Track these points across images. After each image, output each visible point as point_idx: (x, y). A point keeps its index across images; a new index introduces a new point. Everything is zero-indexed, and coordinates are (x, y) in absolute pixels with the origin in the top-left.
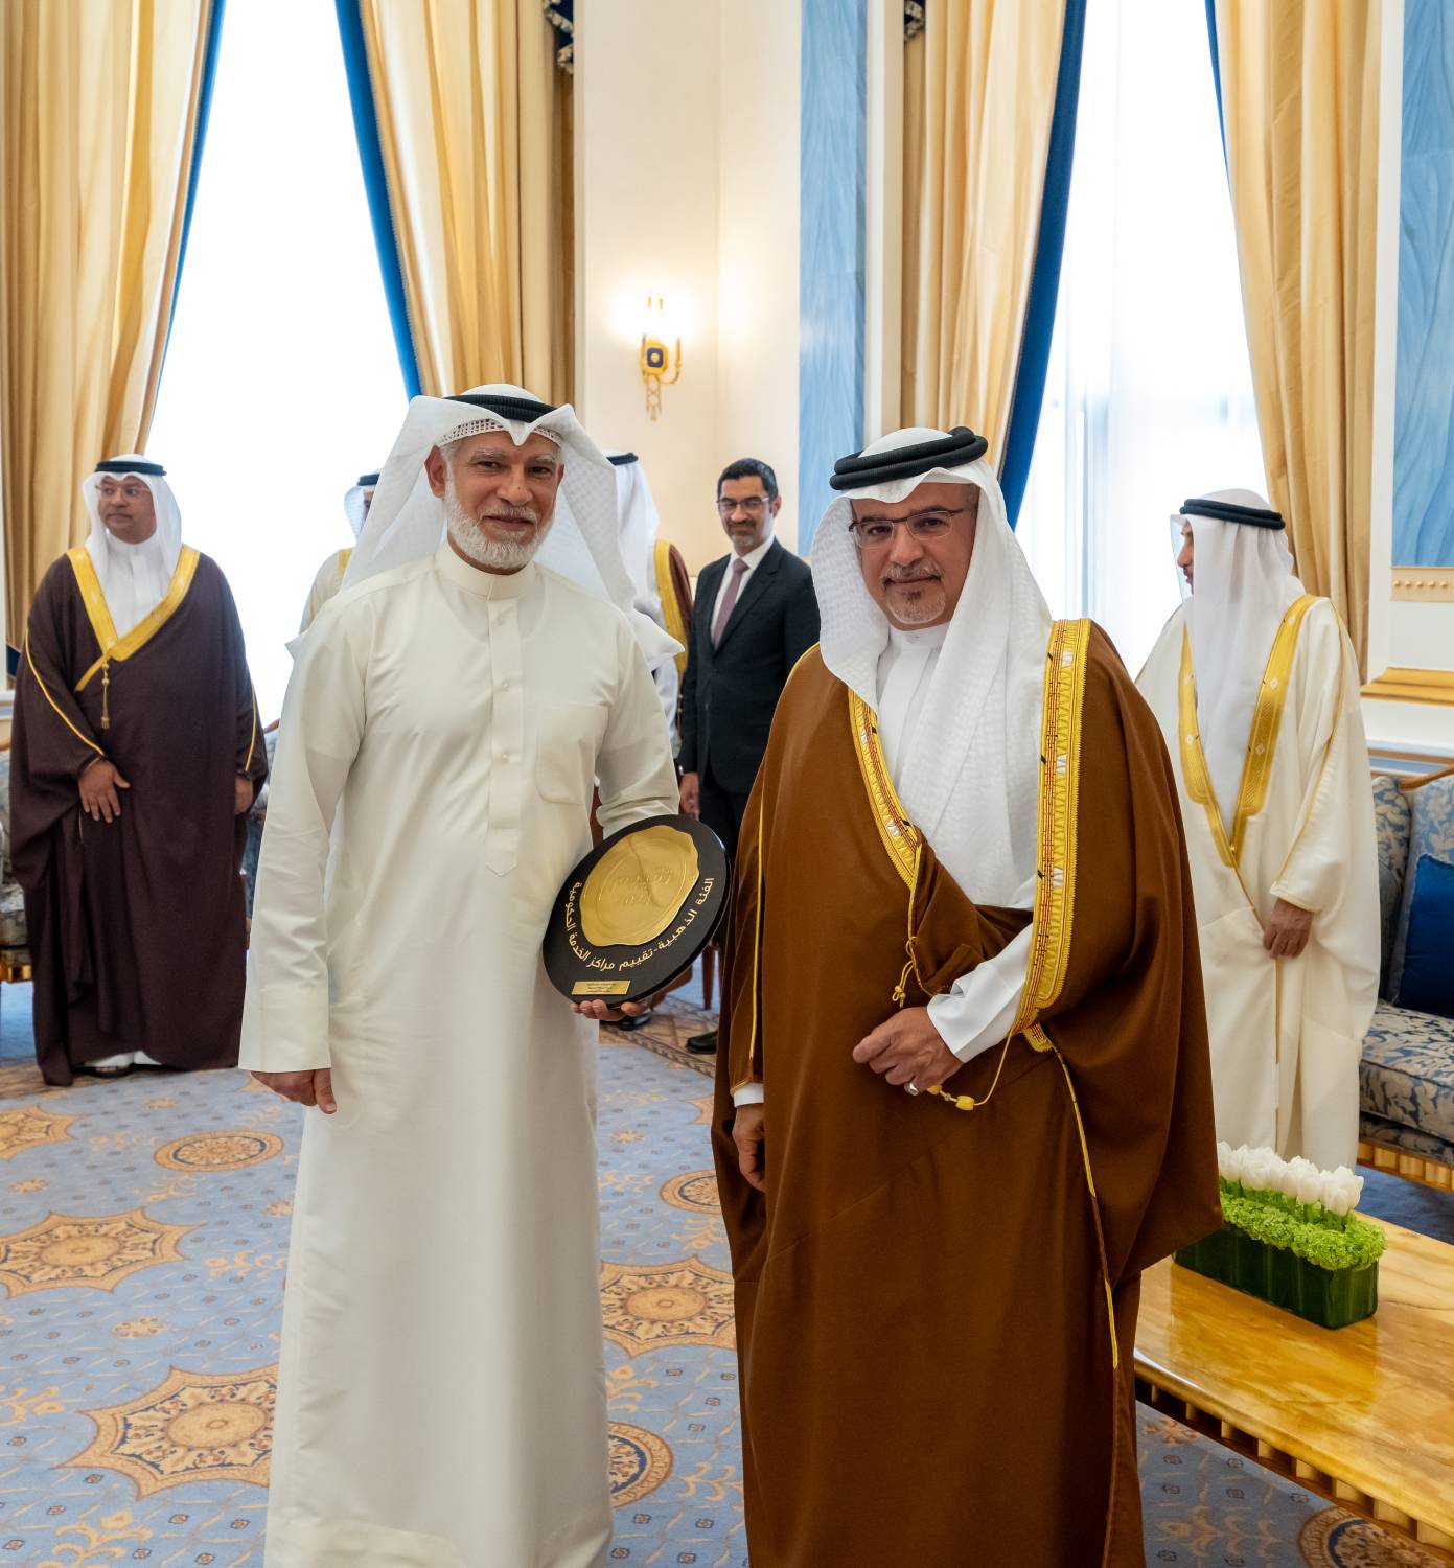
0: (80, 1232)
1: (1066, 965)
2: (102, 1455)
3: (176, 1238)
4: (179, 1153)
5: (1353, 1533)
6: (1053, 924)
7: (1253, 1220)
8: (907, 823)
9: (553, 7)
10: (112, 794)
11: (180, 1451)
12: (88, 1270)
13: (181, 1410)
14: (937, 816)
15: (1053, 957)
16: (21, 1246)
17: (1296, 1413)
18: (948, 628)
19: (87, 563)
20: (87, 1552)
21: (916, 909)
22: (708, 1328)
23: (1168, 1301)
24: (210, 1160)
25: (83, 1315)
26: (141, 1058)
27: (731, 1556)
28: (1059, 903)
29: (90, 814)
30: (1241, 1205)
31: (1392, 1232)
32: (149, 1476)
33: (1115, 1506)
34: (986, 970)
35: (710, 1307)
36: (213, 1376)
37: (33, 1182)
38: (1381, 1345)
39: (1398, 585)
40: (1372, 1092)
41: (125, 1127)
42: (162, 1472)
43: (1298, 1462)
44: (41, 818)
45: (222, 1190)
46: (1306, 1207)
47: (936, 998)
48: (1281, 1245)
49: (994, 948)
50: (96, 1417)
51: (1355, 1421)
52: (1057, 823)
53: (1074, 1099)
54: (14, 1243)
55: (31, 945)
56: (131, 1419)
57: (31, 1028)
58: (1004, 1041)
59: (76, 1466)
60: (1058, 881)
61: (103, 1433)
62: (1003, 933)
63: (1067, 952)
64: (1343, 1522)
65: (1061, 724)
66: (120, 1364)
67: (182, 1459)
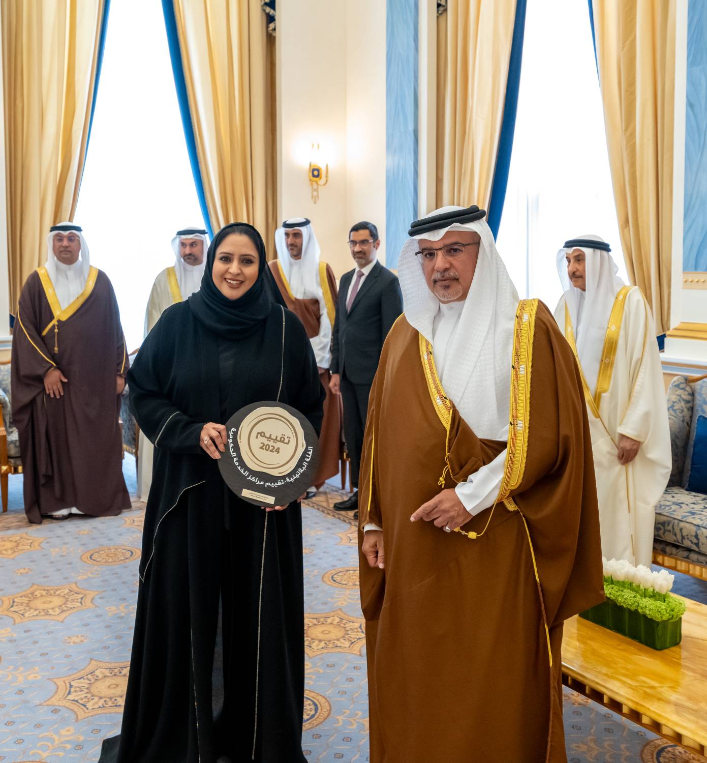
0: (47, 594)
1: (524, 468)
2: (59, 700)
3: (92, 597)
4: (93, 556)
5: (669, 751)
6: (517, 448)
7: (619, 596)
8: (446, 398)
9: (266, 4)
10: (60, 385)
11: (96, 699)
12: (51, 612)
13: (96, 679)
14: (460, 394)
15: (517, 464)
16: (19, 600)
17: (641, 691)
18: (464, 303)
19: (46, 274)
20: (53, 746)
21: (450, 440)
22: (347, 644)
23: (576, 635)
24: (107, 560)
25: (49, 633)
26: (74, 510)
27: (360, 755)
28: (520, 438)
29: (49, 394)
30: (612, 588)
31: (688, 603)
32: (81, 710)
33: (552, 733)
34: (484, 470)
35: (348, 634)
36: (111, 663)
37: (25, 569)
38: (683, 659)
39: (686, 281)
40: (675, 533)
41: (67, 543)
42: (87, 709)
43: (643, 715)
44: (26, 397)
45: (113, 574)
46: (645, 589)
47: (460, 484)
48: (633, 608)
49: (488, 460)
50: (56, 682)
51: (672, 696)
52: (520, 399)
53: (528, 535)
54: (17, 598)
55: (22, 457)
56: (73, 683)
57: (22, 496)
58: (493, 505)
59: (48, 705)
60: (520, 427)
61: (59, 689)
62: (492, 452)
63: (524, 462)
64: (663, 746)
65: (522, 350)
66: (67, 656)
67: (97, 703)
